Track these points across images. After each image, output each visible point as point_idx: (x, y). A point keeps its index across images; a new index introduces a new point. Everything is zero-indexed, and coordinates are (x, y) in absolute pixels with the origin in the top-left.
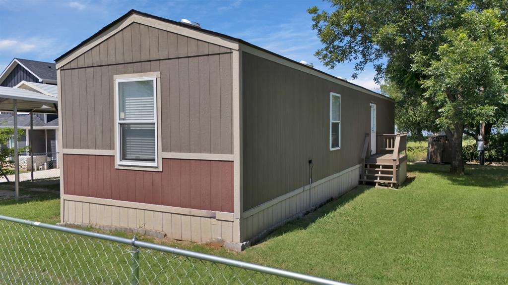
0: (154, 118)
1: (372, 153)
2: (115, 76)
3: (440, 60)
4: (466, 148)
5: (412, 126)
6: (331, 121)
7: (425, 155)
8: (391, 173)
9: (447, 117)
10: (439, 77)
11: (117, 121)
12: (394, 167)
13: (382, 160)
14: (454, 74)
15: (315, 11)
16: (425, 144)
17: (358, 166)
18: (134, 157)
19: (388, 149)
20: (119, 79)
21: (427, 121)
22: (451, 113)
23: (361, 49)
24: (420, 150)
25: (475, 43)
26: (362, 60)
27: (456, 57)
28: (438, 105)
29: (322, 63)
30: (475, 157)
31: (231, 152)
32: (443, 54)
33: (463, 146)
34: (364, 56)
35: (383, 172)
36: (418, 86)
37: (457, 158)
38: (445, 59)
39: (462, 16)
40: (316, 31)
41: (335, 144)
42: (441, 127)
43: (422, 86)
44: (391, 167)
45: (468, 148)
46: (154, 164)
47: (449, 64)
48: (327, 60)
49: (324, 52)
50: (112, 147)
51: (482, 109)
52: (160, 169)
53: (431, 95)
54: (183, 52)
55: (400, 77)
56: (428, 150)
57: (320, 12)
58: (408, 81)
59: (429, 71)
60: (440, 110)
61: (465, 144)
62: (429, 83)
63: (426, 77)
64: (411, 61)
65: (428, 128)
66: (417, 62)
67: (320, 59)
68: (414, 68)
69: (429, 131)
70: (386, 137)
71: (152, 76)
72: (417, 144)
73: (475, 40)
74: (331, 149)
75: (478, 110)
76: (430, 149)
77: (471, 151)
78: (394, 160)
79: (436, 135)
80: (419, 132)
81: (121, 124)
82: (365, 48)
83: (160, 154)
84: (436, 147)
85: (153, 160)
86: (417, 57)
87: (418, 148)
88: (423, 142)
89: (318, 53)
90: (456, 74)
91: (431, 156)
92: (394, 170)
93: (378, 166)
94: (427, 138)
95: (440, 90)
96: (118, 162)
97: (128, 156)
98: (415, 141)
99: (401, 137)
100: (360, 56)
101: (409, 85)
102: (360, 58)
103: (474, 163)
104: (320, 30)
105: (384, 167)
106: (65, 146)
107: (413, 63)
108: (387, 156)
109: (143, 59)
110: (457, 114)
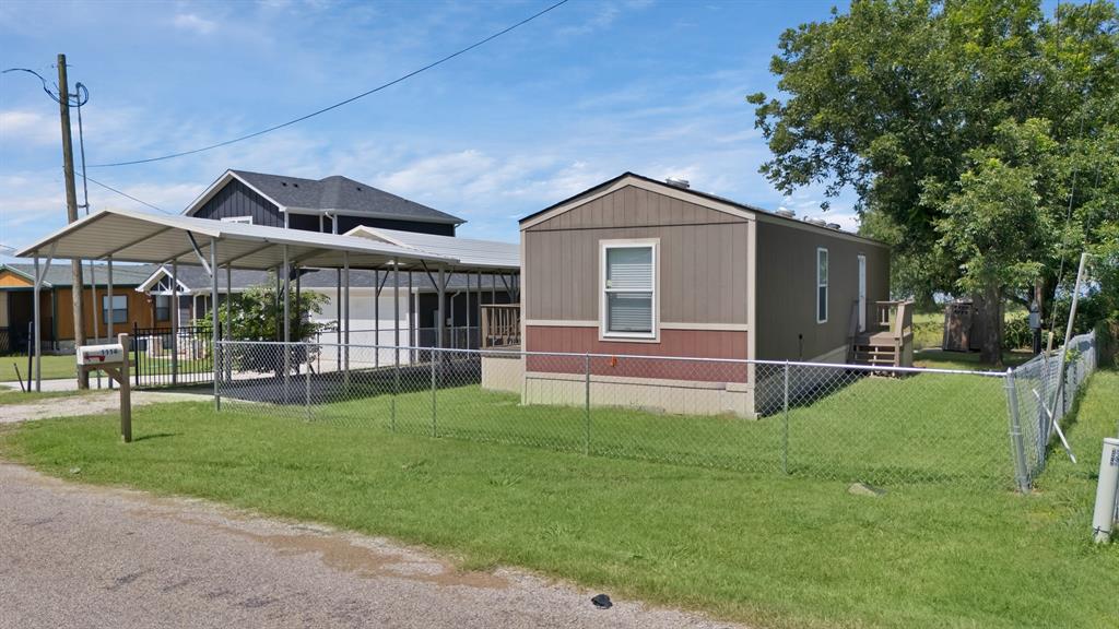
0: (653, 287)
1: (861, 330)
2: (601, 241)
3: (962, 194)
4: (1013, 324)
5: (915, 287)
6: (819, 286)
7: (941, 336)
8: (892, 357)
9: (972, 277)
10: (961, 218)
11: (603, 290)
12: (897, 349)
13: (877, 340)
14: (984, 216)
15: (760, 98)
16: (940, 319)
17: (844, 348)
18: (623, 328)
19: (883, 323)
20: (605, 245)
21: (943, 277)
22: (978, 271)
23: (835, 162)
24: (933, 329)
25: (1011, 172)
26: (838, 180)
27: (984, 190)
28: (959, 257)
29: (773, 185)
30: (1027, 340)
31: (745, 322)
32: (966, 186)
33: (1006, 320)
34: (841, 174)
35: (879, 357)
36: (929, 228)
37: (991, 338)
38: (970, 194)
39: (995, 128)
40: (761, 131)
41: (822, 317)
42: (964, 291)
43: (936, 229)
44: (892, 349)
45: (1016, 324)
46: (652, 335)
47: (975, 200)
48: (781, 180)
49: (775, 167)
50: (595, 317)
51: (1021, 267)
52: (658, 341)
53: (949, 242)
54: (689, 219)
55: (902, 211)
56: (945, 328)
57: (767, 102)
58: (913, 219)
59: (947, 207)
60: (962, 267)
61: (1009, 317)
62: (945, 225)
63: (942, 215)
64: (919, 190)
65: (945, 289)
66: (929, 192)
67: (768, 178)
68: (923, 200)
69: (946, 294)
70: (881, 307)
71: (652, 243)
72: (926, 318)
73: (1013, 165)
74: (819, 322)
75: (1016, 268)
76: (948, 324)
77: (1021, 330)
78: (897, 339)
79: (958, 301)
80: (929, 297)
81: (607, 293)
82: (842, 160)
83: (656, 325)
84: (958, 322)
85: (650, 331)
86: (929, 183)
87: (927, 325)
88: (937, 315)
89: (765, 169)
90: (983, 217)
91: (951, 337)
92: (897, 353)
93: (873, 349)
94: (944, 306)
95: (962, 236)
96: (603, 334)
97: (613, 328)
98: (922, 313)
99: (906, 306)
100: (833, 173)
101: (914, 224)
102: (833, 176)
103: (1025, 350)
104: (767, 130)
105: (881, 349)
106: (530, 316)
107: (922, 192)
108: (883, 335)
109: (640, 223)
110: (987, 273)
